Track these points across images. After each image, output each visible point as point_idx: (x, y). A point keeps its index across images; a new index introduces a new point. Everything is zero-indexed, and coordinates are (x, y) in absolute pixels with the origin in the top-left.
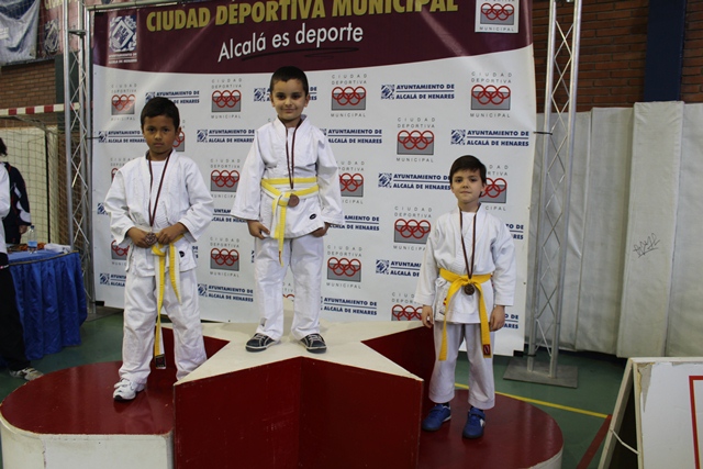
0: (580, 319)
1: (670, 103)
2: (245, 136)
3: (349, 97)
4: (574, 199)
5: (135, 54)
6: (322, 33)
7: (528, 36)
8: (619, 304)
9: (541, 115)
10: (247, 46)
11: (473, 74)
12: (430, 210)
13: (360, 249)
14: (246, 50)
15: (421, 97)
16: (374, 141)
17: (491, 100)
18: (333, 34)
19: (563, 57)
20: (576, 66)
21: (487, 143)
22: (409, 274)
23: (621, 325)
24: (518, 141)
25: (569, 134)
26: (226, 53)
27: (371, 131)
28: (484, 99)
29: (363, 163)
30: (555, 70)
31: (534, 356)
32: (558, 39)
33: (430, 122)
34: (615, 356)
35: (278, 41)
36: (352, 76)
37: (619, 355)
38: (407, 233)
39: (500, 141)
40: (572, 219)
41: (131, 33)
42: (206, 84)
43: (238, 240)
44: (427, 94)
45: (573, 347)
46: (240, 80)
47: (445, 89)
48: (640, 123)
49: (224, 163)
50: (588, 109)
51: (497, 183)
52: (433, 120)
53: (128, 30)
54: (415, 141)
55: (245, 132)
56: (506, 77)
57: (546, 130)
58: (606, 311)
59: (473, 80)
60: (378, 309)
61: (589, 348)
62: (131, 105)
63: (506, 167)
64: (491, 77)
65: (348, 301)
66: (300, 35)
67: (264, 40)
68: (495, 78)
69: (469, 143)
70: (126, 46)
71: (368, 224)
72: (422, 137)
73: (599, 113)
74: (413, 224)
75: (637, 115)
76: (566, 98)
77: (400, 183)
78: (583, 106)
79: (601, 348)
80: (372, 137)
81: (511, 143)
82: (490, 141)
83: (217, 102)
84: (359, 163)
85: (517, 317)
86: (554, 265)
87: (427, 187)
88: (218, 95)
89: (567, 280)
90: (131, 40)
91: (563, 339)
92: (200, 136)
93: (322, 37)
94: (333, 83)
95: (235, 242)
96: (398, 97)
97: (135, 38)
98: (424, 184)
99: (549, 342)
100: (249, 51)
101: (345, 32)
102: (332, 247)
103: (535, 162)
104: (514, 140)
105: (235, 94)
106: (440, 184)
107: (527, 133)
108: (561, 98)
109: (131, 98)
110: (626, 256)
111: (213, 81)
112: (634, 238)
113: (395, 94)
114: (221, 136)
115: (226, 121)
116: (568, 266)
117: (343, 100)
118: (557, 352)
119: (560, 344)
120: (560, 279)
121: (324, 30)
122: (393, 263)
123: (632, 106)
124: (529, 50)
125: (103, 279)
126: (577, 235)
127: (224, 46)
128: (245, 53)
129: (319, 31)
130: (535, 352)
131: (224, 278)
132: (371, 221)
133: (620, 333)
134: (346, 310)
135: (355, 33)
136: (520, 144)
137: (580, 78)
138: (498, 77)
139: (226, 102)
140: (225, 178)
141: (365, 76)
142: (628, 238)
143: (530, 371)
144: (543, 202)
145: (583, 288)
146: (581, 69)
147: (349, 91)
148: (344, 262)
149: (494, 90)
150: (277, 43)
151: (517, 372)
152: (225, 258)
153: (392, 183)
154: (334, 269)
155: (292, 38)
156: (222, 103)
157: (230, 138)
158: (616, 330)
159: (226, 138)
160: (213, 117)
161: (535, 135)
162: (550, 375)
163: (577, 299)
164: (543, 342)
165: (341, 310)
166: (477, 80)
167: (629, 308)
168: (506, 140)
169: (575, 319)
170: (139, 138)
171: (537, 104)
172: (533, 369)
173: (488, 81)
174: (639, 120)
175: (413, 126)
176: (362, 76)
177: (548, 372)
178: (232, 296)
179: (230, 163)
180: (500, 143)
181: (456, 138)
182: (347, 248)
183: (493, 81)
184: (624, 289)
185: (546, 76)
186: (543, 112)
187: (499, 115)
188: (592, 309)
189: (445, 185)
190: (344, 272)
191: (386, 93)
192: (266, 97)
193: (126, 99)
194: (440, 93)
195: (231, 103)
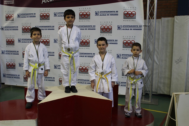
0: (159, 84)
1: (185, 16)
2: (51, 28)
3: (85, 15)
4: (156, 46)
8: (171, 79)
9: (145, 20)
11: (124, 7)
12: (111, 51)
13: (89, 63)
15: (108, 15)
17: (130, 16)
19: (152, 2)
20: (156, 5)
21: (129, 29)
23: (172, 85)
24: (138, 28)
25: (154, 26)
26: (44, 1)
27: (92, 26)
28: (128, 16)
29: (89, 36)
30: (150, 6)
33: (111, 23)
36: (86, 8)
37: (171, 95)
40: (156, 53)
42: (38, 11)
44: (110, 14)
45: (157, 93)
46: (49, 10)
48: (176, 22)
50: (160, 18)
52: (112, 22)
54: (106, 29)
55: (51, 26)
56: (134, 9)
57: (147, 25)
58: (167, 81)
59: (124, 10)
61: (161, 93)
62: (12, 18)
63: (135, 37)
64: (130, 9)
65: (86, 80)
68: (131, 9)
69: (123, 29)
72: (108, 28)
73: (164, 20)
75: (175, 20)
76: (154, 15)
79: (166, 93)
80: (92, 28)
81: (136, 29)
82: (130, 29)
83: (42, 17)
84: (88, 36)
88: (42, 14)
89: (154, 72)
91: (153, 90)
94: (79, 11)
96: (100, 15)
98: (109, 42)
99: (149, 92)
103: (144, 35)
105: (48, 14)
107: (141, 26)
108: (152, 15)
109: (12, 16)
110: (173, 64)
111: (40, 10)
112: (175, 58)
113: (99, 14)
114: (43, 28)
115: (45, 23)
116: (155, 67)
117: (83, 16)
118: (152, 95)
119: (152, 92)
120: (152, 72)
123: (174, 17)
125: (4, 76)
126: (157, 57)
128: (51, 1)
130: (144, 95)
132: (92, 54)
133: (171, 88)
134: (85, 83)
136: (139, 29)
137: (157, 8)
138: (132, 8)
139: (45, 17)
140: (45, 41)
141: (90, 8)
142: (173, 58)
144: (146, 48)
145: (159, 75)
146: (158, 5)
147: (85, 13)
148: (84, 68)
149: (131, 13)
154: (81, 70)
156: (43, 17)
157: (46, 28)
158: (170, 87)
159: (45, 29)
160: (40, 22)
161: (144, 27)
162: (150, 101)
163: (158, 78)
164: (147, 92)
165: (83, 83)
166: (125, 9)
167: (174, 80)
168: (134, 28)
169: (157, 84)
170: (15, 29)
171: (144, 17)
172: (144, 100)
173: (129, 10)
174: (176, 21)
175: (105, 24)
176: (89, 8)
177: (149, 100)
178: (48, 79)
179: (46, 37)
180: (133, 29)
181: (119, 28)
182: (85, 63)
183: (130, 10)
184: (172, 74)
185: (147, 8)
186: (146, 19)
187: (132, 20)
188: (162, 81)
189: (115, 43)
190: (84, 71)
191: (97, 14)
192: (58, 15)
193: (10, 16)
194: (114, 14)
195: (46, 17)
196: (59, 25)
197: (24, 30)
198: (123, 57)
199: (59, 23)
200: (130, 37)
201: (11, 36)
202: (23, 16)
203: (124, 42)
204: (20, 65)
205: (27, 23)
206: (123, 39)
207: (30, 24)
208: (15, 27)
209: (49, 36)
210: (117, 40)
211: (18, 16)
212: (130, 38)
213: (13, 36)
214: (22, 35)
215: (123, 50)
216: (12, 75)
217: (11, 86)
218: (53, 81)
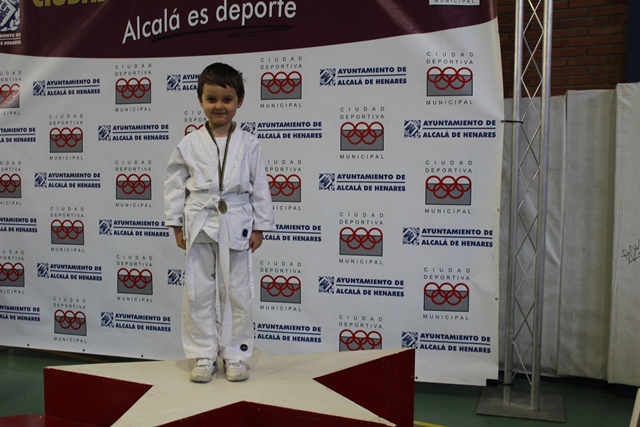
0: (562, 339)
2: (157, 133)
3: (281, 84)
5: (18, 35)
6: (248, 9)
7: (492, 8)
8: (607, 319)
9: (508, 97)
10: (157, 24)
11: (428, 54)
12: (381, 215)
13: (299, 264)
14: (157, 29)
15: (367, 82)
16: (312, 135)
17: (450, 84)
18: (261, 10)
19: (533, 33)
20: (549, 43)
21: (447, 135)
22: (359, 292)
23: (611, 345)
24: (483, 131)
25: (544, 121)
26: (132, 33)
27: (308, 124)
28: (443, 84)
29: (300, 162)
30: (524, 48)
31: (511, 385)
32: (527, 10)
33: (378, 112)
34: (605, 382)
35: (196, 17)
36: (284, 59)
37: (611, 380)
38: (354, 244)
39: (462, 132)
40: (549, 221)
41: (13, 9)
42: (107, 70)
43: (151, 258)
44: (374, 79)
45: (555, 372)
46: (150, 65)
47: (396, 72)
48: (625, 107)
49: (133, 165)
50: (563, 92)
51: (459, 182)
52: (382, 109)
53: (9, 6)
54: (362, 135)
55: (157, 127)
56: (467, 57)
57: (516, 117)
58: (592, 328)
59: (428, 61)
60: (323, 335)
61: (573, 373)
62: (15, 96)
63: (470, 163)
64: (449, 57)
65: (286, 327)
66: (222, 12)
67: (177, 17)
68: (454, 59)
69: (425, 135)
70: (7, 25)
71: (308, 234)
72: (369, 130)
73: (577, 97)
74: (361, 233)
75: (620, 97)
76: (538, 80)
77: (345, 185)
78: (558, 89)
79: (589, 373)
80: (309, 131)
81: (475, 135)
82: (450, 132)
83: (122, 92)
84: (295, 162)
85: (488, 339)
86: (529, 276)
87: (376, 188)
88: (123, 83)
89: (547, 294)
90: (13, 17)
91: (545, 362)
92: (102, 133)
93: (248, 12)
94: (262, 67)
95: (147, 261)
96: (340, 83)
97: (17, 15)
98: (373, 185)
99: (529, 368)
100: (160, 31)
101: (276, 8)
102: (266, 263)
103: (504, 157)
104: (478, 131)
105: (144, 82)
106: (393, 185)
107: (494, 124)
108: (532, 80)
109: (15, 88)
110: (614, 263)
111: (116, 67)
112: (622, 241)
113: (337, 80)
114: (127, 133)
115: (134, 114)
116: (546, 276)
117: (275, 88)
118: (538, 379)
119: (541, 370)
120: (538, 293)
121: (249, 4)
122: (339, 280)
123: (614, 88)
124: (493, 25)
126: (554, 240)
127: (129, 24)
128: (155, 33)
129: (244, 6)
130: (512, 380)
131: (135, 304)
132: (311, 230)
133: (611, 354)
134: (284, 338)
135: (287, 9)
136: (485, 135)
137: (554, 57)
138: (460, 59)
140: (134, 183)
141: (300, 58)
142: (615, 242)
143: (507, 403)
144: (514, 204)
145: (563, 303)
146: (554, 46)
147: (281, 77)
148: (280, 281)
149: (453, 73)
150: (193, 21)
151: (492, 405)
152: (135, 280)
153: (336, 185)
154: (268, 289)
155: (211, 14)
156: (128, 93)
157: (138, 135)
158: (605, 350)
159: (133, 135)
160: (117, 110)
161: (503, 124)
162: (531, 408)
163: (557, 316)
164: (521, 368)
165: (278, 338)
166: (433, 61)
167: (619, 324)
168: (469, 131)
169: (556, 340)
170: (25, 136)
171: (504, 88)
172: (510, 401)
173: (445, 62)
174: (622, 104)
175: (358, 117)
176: (296, 58)
177: (529, 403)
178: (145, 325)
179: (139, 165)
180: (462, 135)
181: (410, 130)
182: (283, 264)
183: (451, 62)
184: (614, 302)
185: (514, 54)
186: (512, 97)
187: (460, 102)
188: (575, 326)
189: (398, 185)
190: (281, 292)
191: (325, 78)
192: (181, 85)
193: (8, 89)
194: (390, 78)
195: (139, 93)
196: (186, 120)
197: (56, 141)
198: (426, 239)
199: (186, 113)
200: (452, 163)
201: (10, 165)
202: (53, 90)
203: (430, 181)
204: (41, 270)
205: (68, 116)
206: (427, 170)
207: (78, 119)
208: (25, 130)
209: (150, 162)
210: (403, 177)
211: (38, 90)
212: (453, 167)
213: (16, 163)
214: (51, 158)
215: (427, 211)
216: (12, 308)
217: (10, 348)
218: (164, 332)
